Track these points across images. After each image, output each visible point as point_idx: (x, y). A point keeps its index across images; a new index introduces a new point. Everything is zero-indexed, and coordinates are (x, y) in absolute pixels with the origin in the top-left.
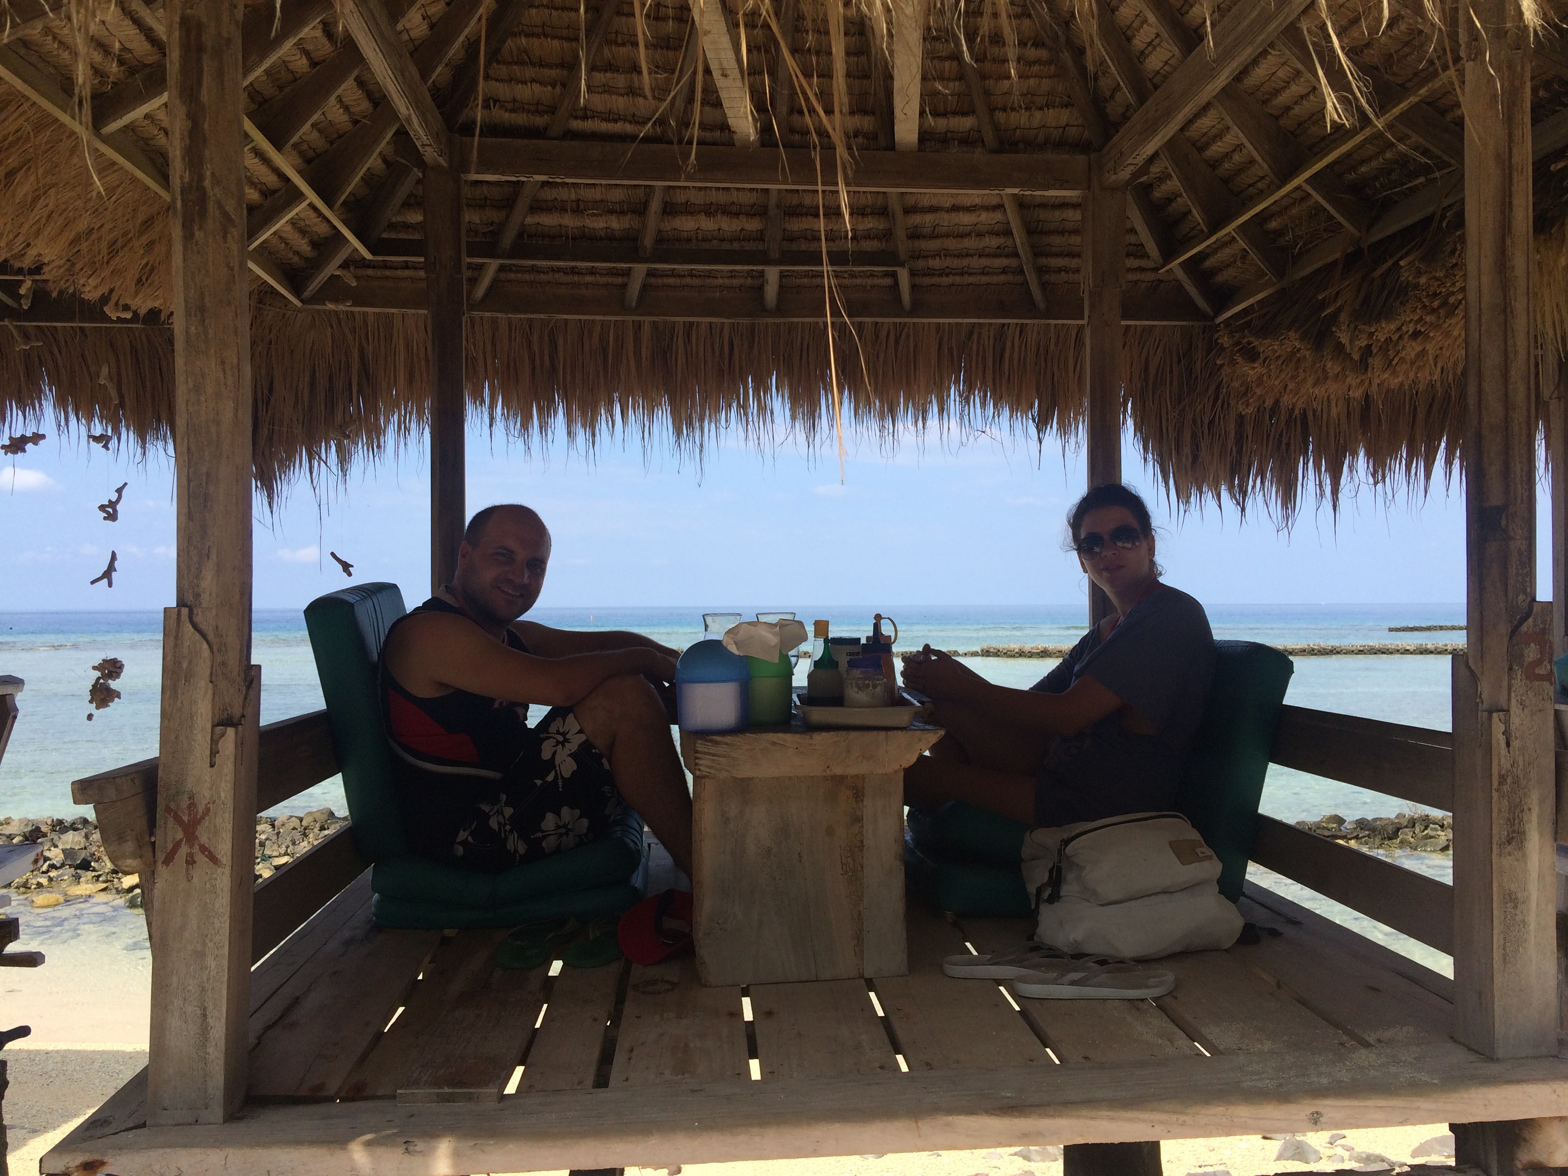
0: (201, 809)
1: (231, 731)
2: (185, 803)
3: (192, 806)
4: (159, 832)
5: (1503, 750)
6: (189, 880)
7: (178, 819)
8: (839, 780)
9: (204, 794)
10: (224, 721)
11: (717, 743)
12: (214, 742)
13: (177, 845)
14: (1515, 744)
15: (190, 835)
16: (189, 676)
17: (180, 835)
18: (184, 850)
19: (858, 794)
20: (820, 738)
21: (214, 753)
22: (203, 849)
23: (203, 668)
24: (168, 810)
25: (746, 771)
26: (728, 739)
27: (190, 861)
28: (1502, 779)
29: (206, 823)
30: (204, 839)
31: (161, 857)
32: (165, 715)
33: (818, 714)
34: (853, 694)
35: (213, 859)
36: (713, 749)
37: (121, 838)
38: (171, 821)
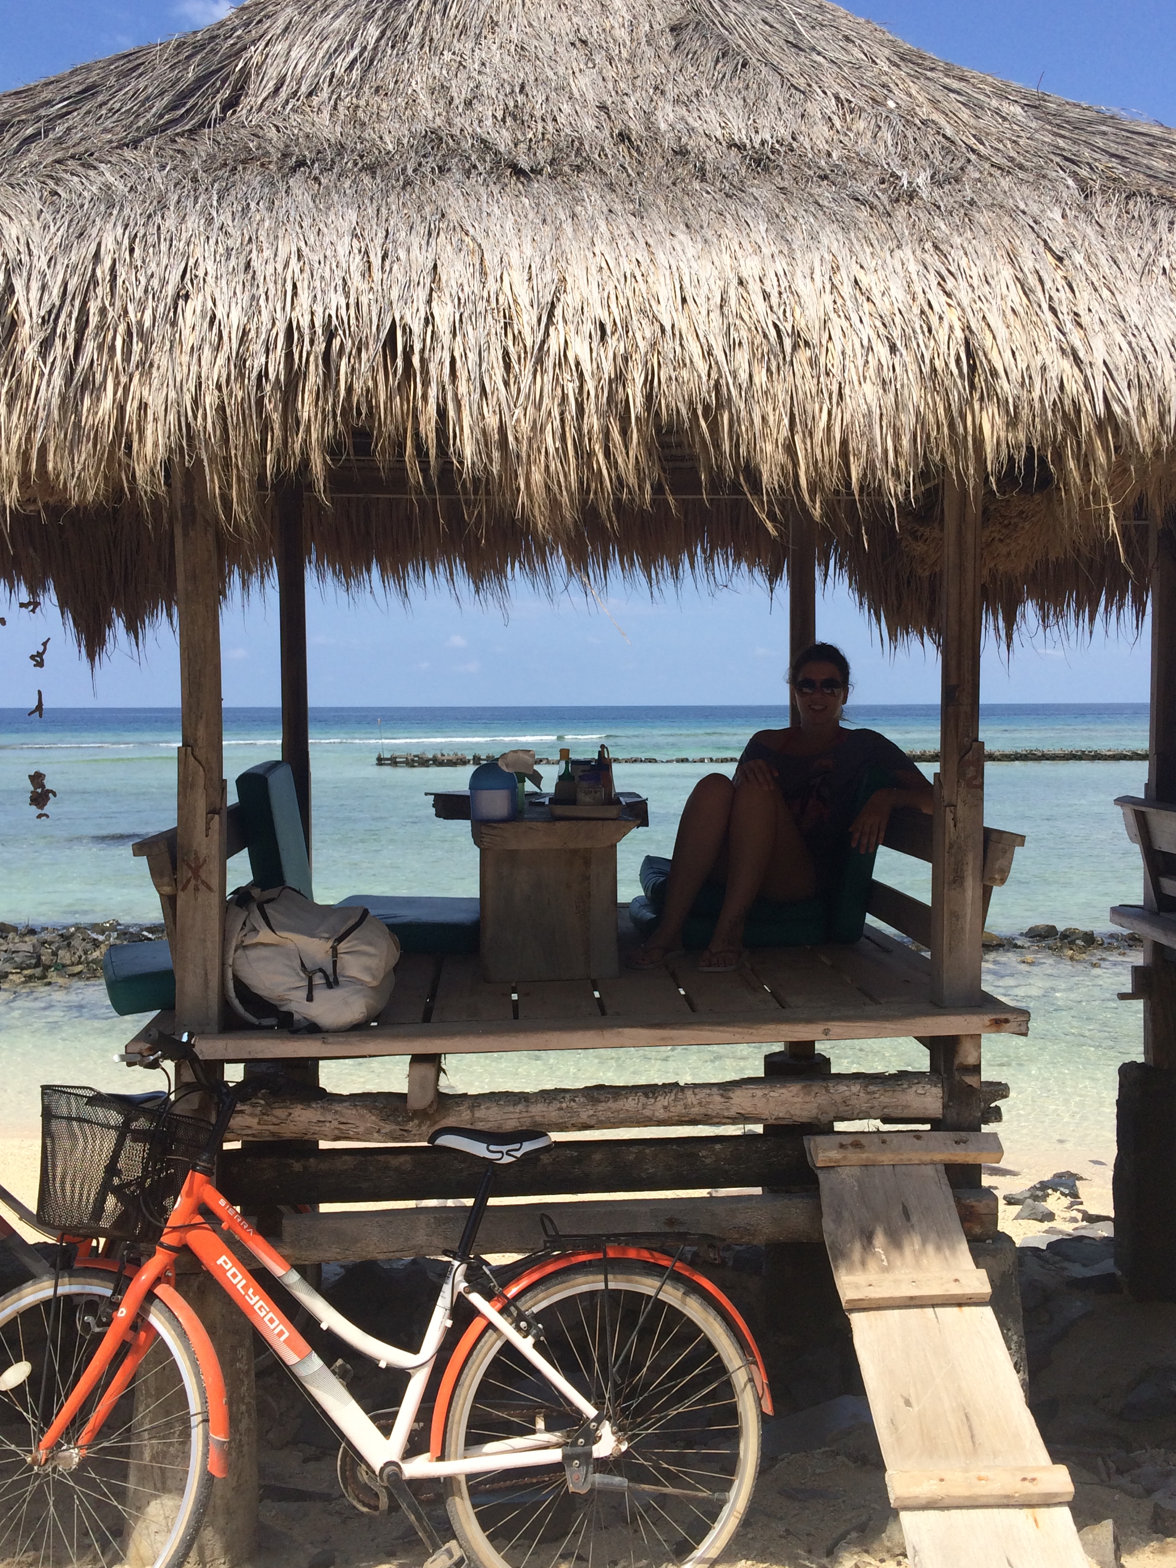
0: (201, 860)
1: (217, 816)
2: (193, 857)
3: (197, 858)
4: (179, 873)
5: (952, 829)
6: (196, 899)
7: (190, 867)
8: (575, 852)
9: (203, 852)
10: (212, 811)
11: (494, 828)
12: (208, 823)
13: (189, 881)
14: (959, 825)
15: (196, 875)
16: (192, 786)
17: (190, 874)
18: (193, 882)
19: (587, 863)
20: (559, 825)
21: (208, 829)
22: (203, 882)
23: (201, 781)
24: (183, 860)
25: (513, 845)
26: (501, 825)
27: (196, 889)
28: (951, 846)
29: (205, 867)
30: (203, 877)
31: (180, 887)
32: (180, 807)
33: (560, 810)
34: (582, 797)
35: (209, 888)
36: (492, 832)
37: (162, 875)
38: (185, 867)
